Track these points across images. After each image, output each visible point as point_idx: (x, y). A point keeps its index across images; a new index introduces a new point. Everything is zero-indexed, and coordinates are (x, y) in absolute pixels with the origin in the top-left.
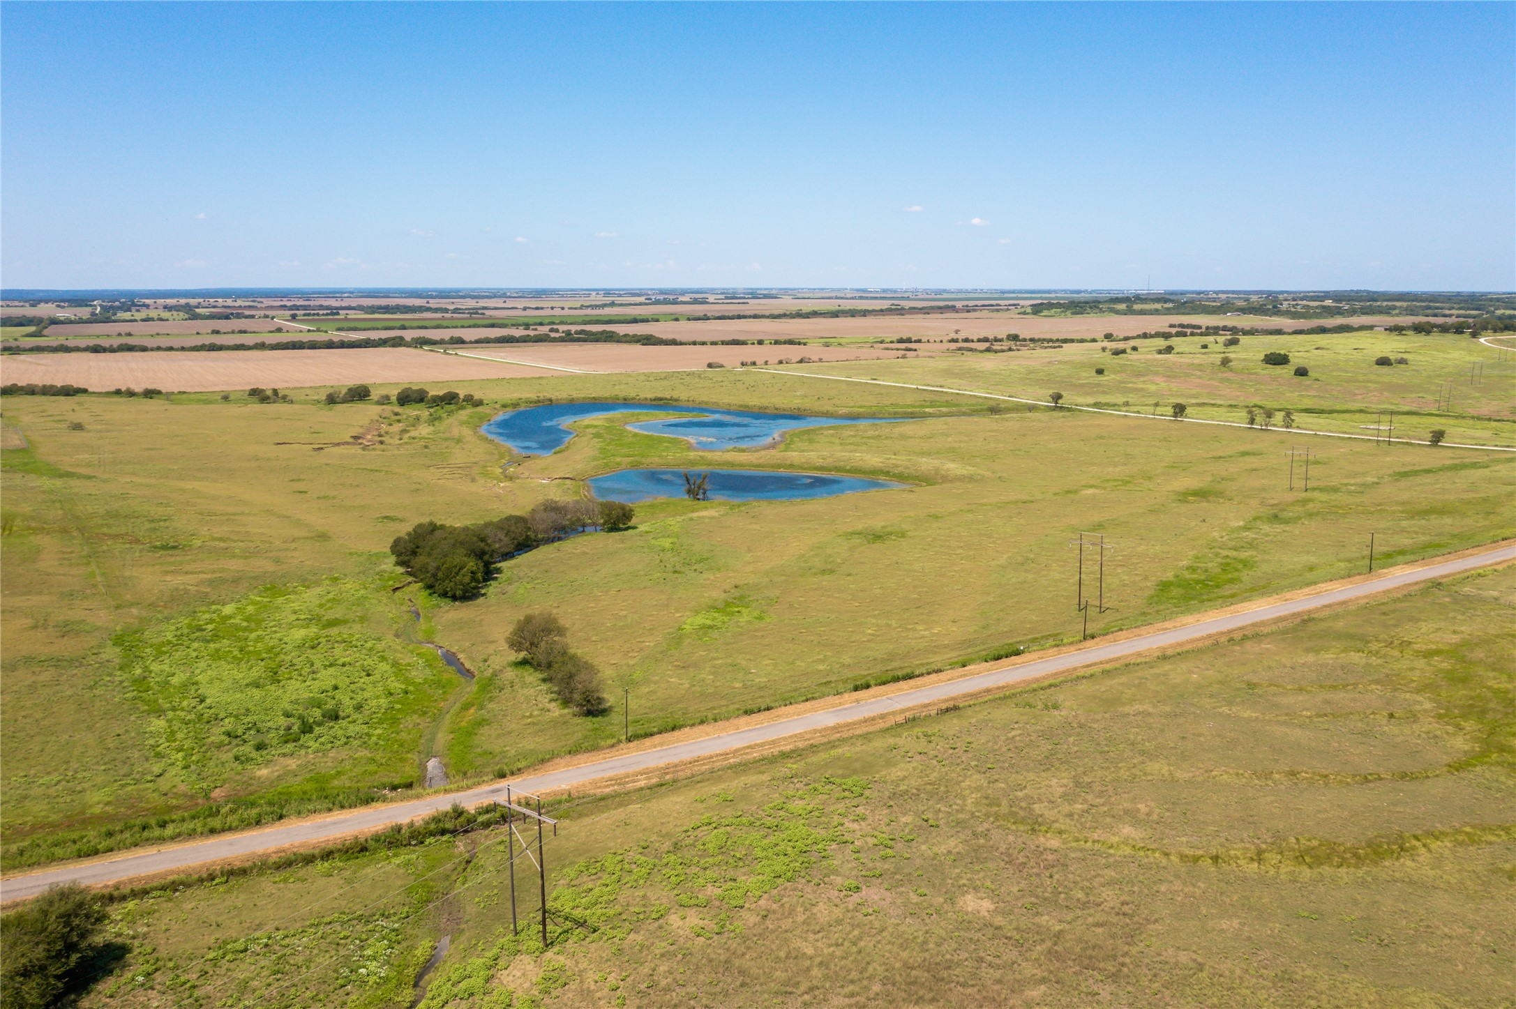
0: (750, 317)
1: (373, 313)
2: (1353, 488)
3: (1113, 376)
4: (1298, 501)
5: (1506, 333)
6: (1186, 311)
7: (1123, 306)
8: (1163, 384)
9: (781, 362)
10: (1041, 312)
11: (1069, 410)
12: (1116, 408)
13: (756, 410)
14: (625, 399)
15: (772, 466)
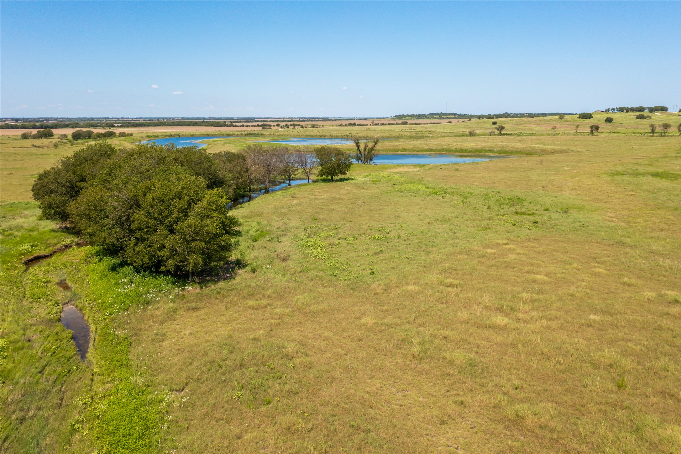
7: (437, 116)
10: (402, 118)
11: (511, 135)
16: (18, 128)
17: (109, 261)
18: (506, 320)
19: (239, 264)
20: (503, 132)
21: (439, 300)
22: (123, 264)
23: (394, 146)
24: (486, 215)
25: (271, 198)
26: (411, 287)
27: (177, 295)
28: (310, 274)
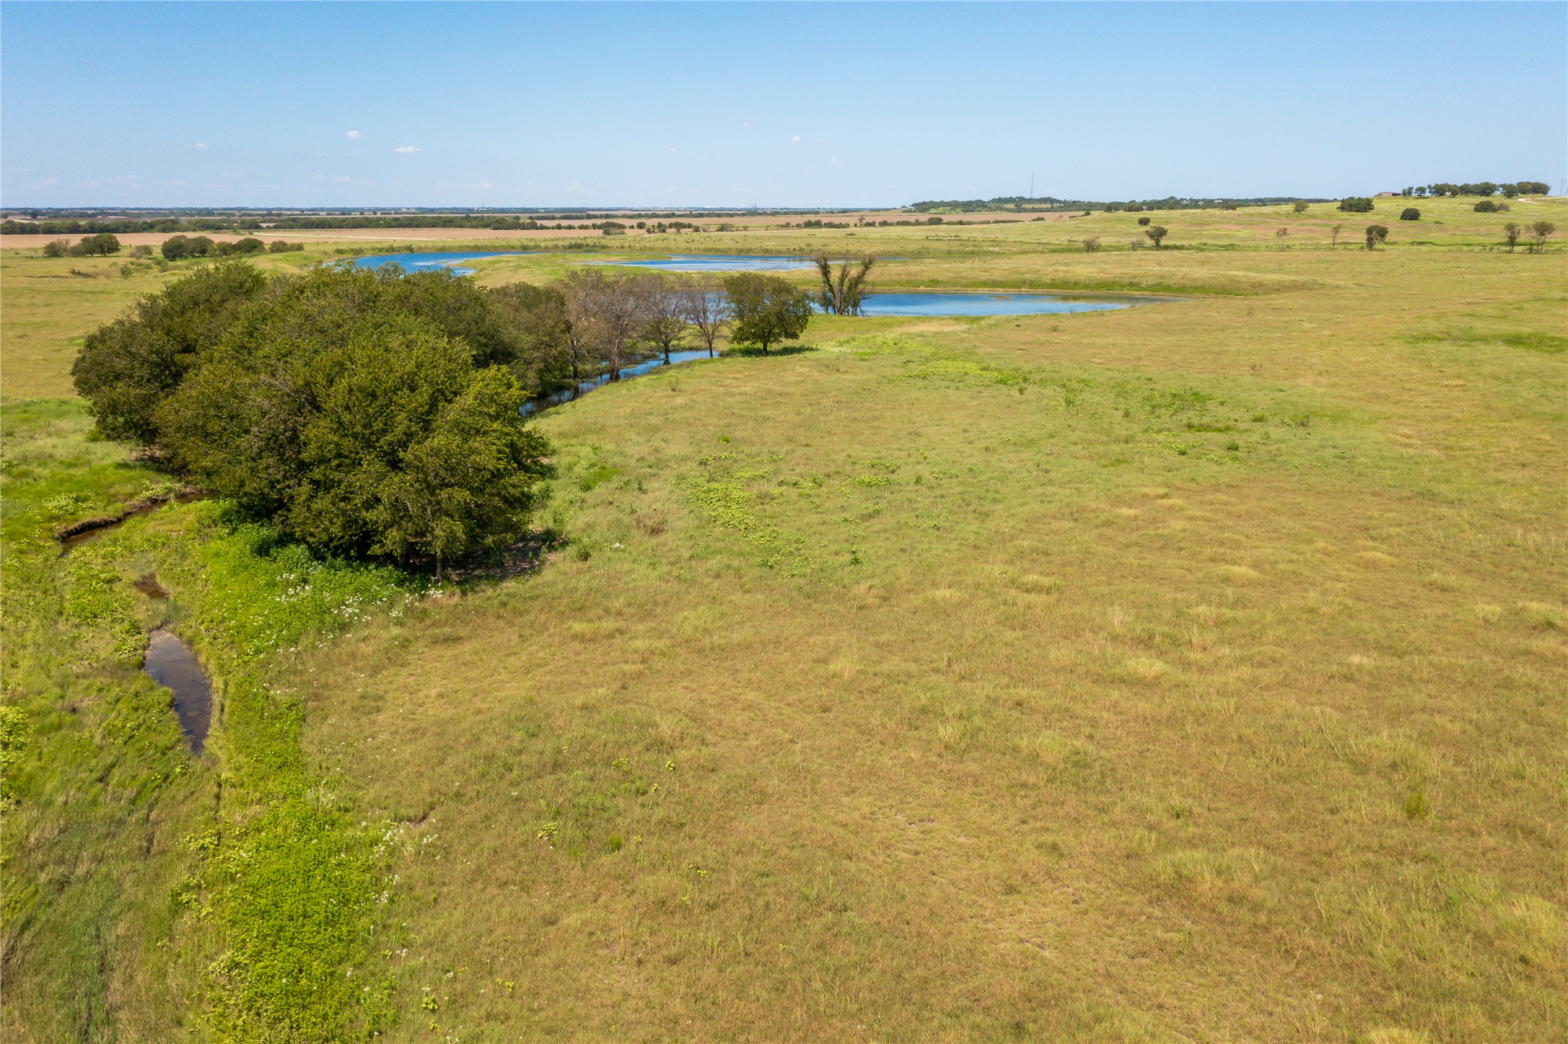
7: (1011, 206)
10: (928, 210)
11: (1182, 248)
16: (37, 232)
17: (254, 532)
18: (1159, 666)
19: (551, 539)
20: (1163, 242)
21: (1007, 621)
22: (285, 540)
23: (909, 274)
24: (1120, 432)
25: (624, 391)
26: (942, 593)
27: (409, 610)
28: (714, 563)
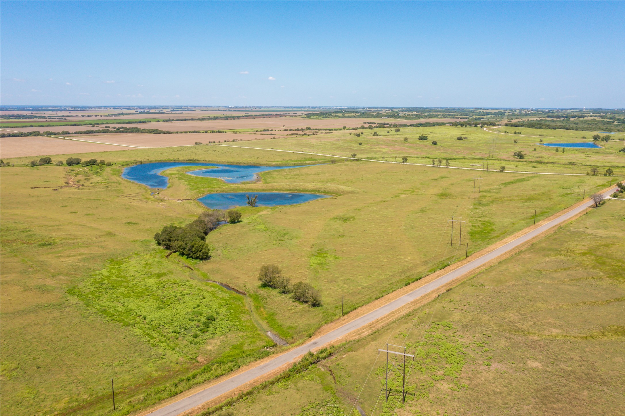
0: (190, 120)
1: (8, 119)
2: (494, 190)
3: (366, 146)
4: (481, 197)
5: (491, 126)
6: (366, 116)
7: (341, 115)
8: (386, 149)
9: (225, 141)
10: (310, 117)
11: (360, 160)
12: (376, 159)
13: (235, 164)
14: (175, 161)
15: (270, 190)
17: (184, 256)
19: (211, 256)
27: (202, 262)
